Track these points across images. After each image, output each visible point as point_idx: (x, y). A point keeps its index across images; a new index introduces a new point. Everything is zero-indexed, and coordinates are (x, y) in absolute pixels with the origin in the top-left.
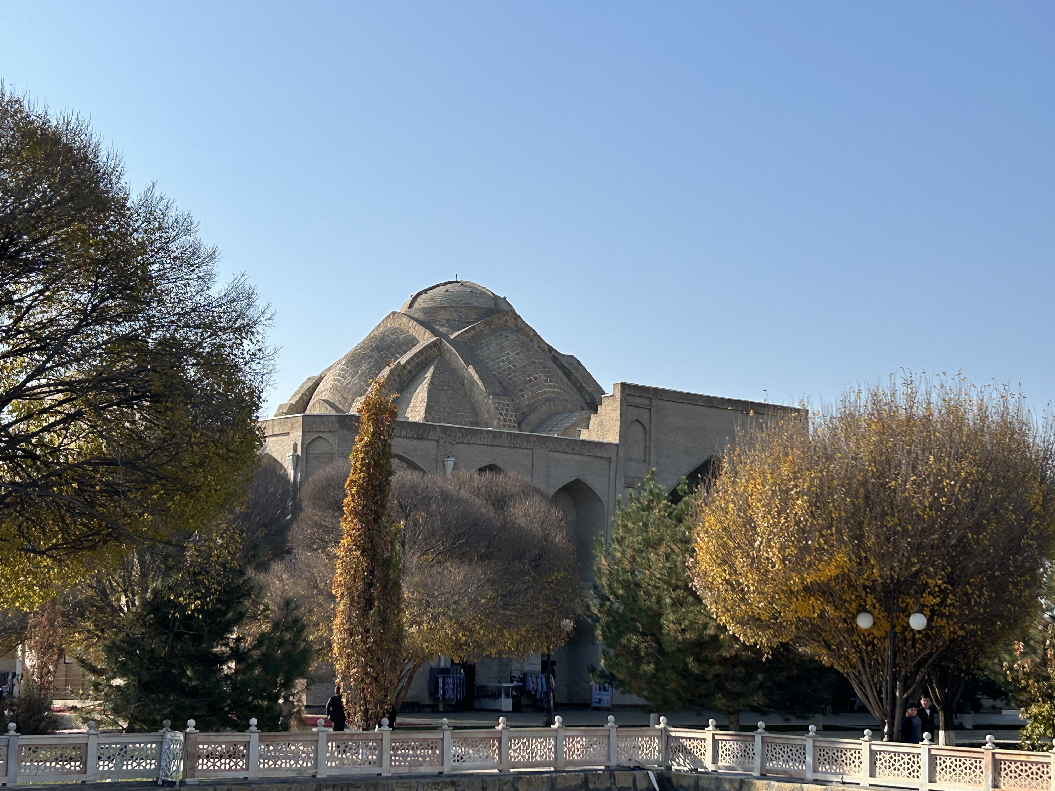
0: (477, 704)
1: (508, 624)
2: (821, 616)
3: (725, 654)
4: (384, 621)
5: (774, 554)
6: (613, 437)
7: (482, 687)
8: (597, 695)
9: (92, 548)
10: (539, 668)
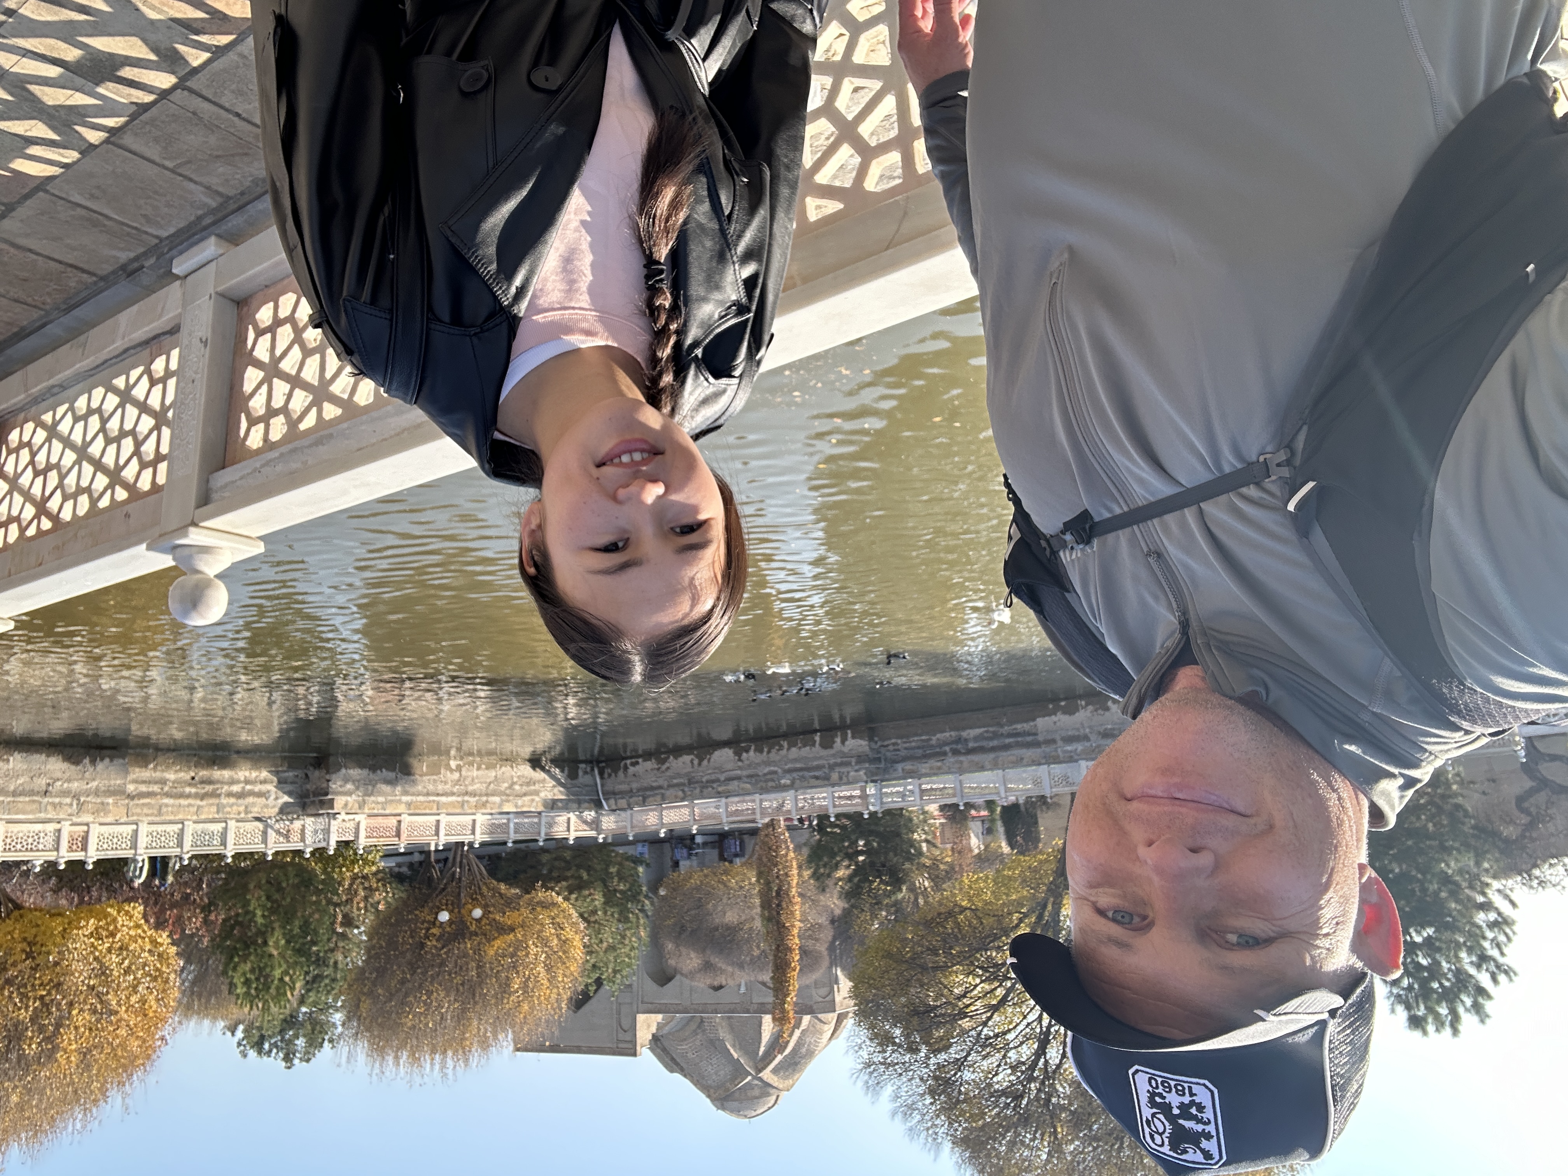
0: (716, 838)
1: (698, 888)
2: (504, 913)
3: (564, 883)
4: (768, 883)
5: (533, 950)
6: (641, 1018)
7: (714, 848)
8: (646, 850)
9: (939, 914)
10: (681, 863)
